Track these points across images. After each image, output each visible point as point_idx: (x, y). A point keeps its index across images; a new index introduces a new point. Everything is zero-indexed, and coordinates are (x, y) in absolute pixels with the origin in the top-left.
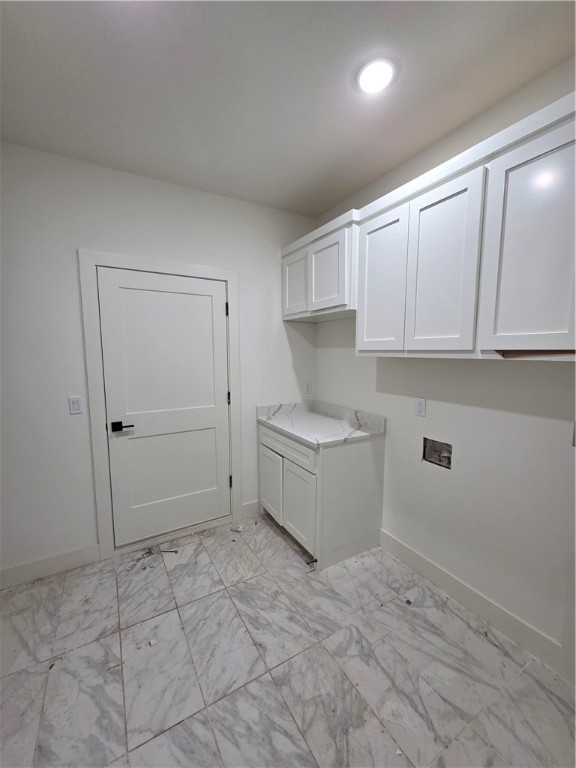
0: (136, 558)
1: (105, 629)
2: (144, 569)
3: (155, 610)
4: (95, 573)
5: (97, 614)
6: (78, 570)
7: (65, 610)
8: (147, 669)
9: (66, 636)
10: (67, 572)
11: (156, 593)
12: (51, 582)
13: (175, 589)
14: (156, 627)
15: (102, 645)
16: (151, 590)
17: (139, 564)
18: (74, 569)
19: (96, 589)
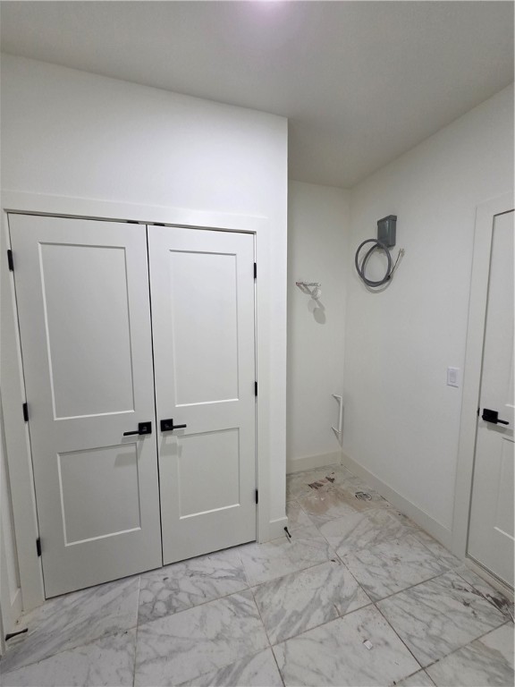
0: (477, 588)
1: (372, 588)
2: (466, 604)
3: (410, 636)
4: (432, 554)
5: (386, 574)
6: (428, 538)
7: (383, 547)
8: (338, 646)
9: (359, 559)
10: (422, 531)
11: (434, 632)
12: (405, 525)
13: (452, 658)
14: (387, 643)
15: (355, 592)
16: (436, 624)
17: (470, 596)
18: (428, 534)
19: (413, 562)
